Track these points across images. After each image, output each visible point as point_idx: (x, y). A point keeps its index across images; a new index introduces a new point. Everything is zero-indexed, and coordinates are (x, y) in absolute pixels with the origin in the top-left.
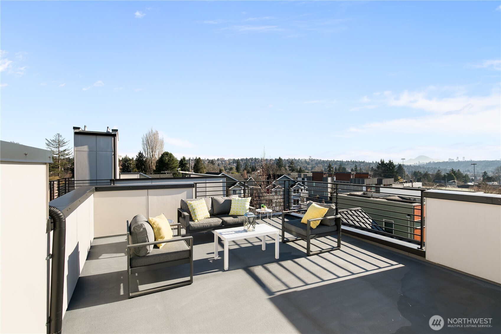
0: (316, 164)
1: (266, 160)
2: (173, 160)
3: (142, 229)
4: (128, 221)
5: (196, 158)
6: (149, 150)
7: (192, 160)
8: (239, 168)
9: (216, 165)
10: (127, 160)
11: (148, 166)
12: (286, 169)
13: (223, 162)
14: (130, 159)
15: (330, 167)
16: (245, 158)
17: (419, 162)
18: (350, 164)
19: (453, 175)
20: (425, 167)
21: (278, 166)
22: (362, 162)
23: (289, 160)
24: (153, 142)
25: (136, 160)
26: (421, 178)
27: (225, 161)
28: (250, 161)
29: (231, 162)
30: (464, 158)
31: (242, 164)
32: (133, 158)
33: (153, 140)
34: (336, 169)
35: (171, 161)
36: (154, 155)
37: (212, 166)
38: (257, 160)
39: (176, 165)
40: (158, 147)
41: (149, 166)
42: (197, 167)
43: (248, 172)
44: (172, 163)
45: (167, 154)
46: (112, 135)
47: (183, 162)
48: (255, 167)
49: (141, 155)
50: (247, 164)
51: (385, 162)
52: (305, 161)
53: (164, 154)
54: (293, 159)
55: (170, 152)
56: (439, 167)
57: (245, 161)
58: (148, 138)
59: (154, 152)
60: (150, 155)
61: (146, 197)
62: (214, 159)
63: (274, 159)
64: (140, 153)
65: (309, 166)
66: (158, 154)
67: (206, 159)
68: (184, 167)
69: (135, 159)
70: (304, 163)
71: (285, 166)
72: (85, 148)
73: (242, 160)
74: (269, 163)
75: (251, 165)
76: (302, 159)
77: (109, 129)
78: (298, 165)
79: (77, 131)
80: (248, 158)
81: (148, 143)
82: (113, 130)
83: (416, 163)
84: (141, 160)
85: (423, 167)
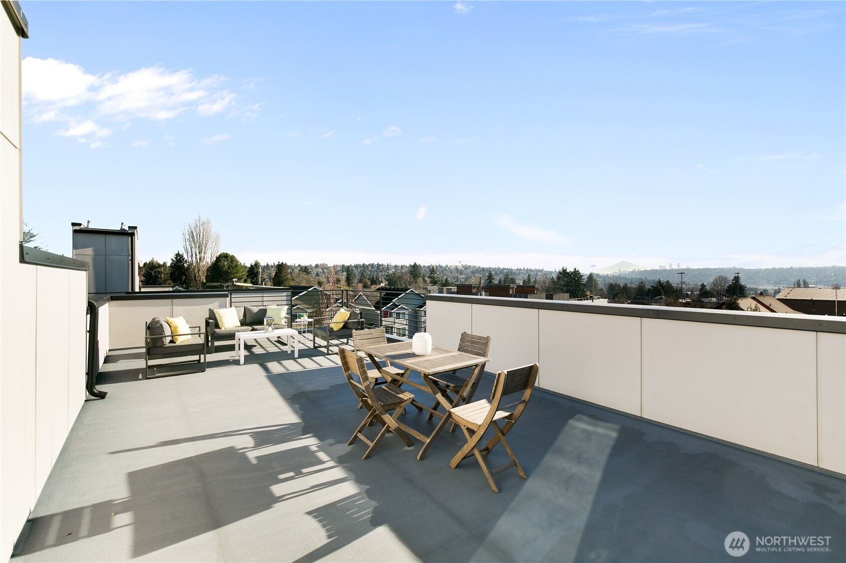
0: (472, 273)
1: (396, 266)
2: (236, 266)
3: (158, 325)
4: (146, 322)
5: (279, 263)
6: (193, 250)
7: (272, 266)
8: (351, 280)
9: (313, 274)
10: (153, 266)
11: (193, 275)
12: (425, 281)
13: (325, 270)
14: (159, 264)
15: (490, 277)
16: (362, 264)
17: (619, 270)
18: (522, 273)
19: (660, 288)
20: (627, 277)
21: (413, 277)
22: (540, 271)
23: (431, 267)
24: (201, 236)
25: (171, 266)
26: (618, 293)
27: (327, 268)
28: (370, 268)
29: (339, 271)
30: (679, 264)
31: (357, 273)
32: (165, 263)
33: (202, 233)
34: (500, 281)
35: (233, 268)
36: (204, 258)
37: (306, 276)
38: (381, 268)
39: (242, 274)
40: (210, 245)
41: (195, 277)
42: (279, 278)
43: (365, 286)
44: (235, 272)
45: (225, 256)
46: (129, 234)
47: (253, 269)
48: (377, 278)
49: (179, 258)
50: (365, 274)
51: (568, 271)
52: (457, 269)
53: (220, 256)
54: (438, 265)
55: (231, 253)
56: (646, 277)
57: (362, 269)
58: (194, 230)
59: (203, 252)
60: (196, 258)
61: (170, 307)
62: (311, 265)
63: (408, 265)
64: (178, 255)
65: (461, 276)
66: (210, 257)
67: (297, 265)
68: (255, 278)
69: (169, 264)
70: (454, 272)
71: (423, 276)
72: (89, 251)
73: (356, 266)
74: (399, 271)
75: (370, 274)
76: (451, 266)
77: (123, 226)
78: (446, 274)
79: (77, 228)
80: (367, 263)
81: (193, 238)
82: (129, 227)
83: (616, 272)
84: (179, 266)
85: (625, 278)
